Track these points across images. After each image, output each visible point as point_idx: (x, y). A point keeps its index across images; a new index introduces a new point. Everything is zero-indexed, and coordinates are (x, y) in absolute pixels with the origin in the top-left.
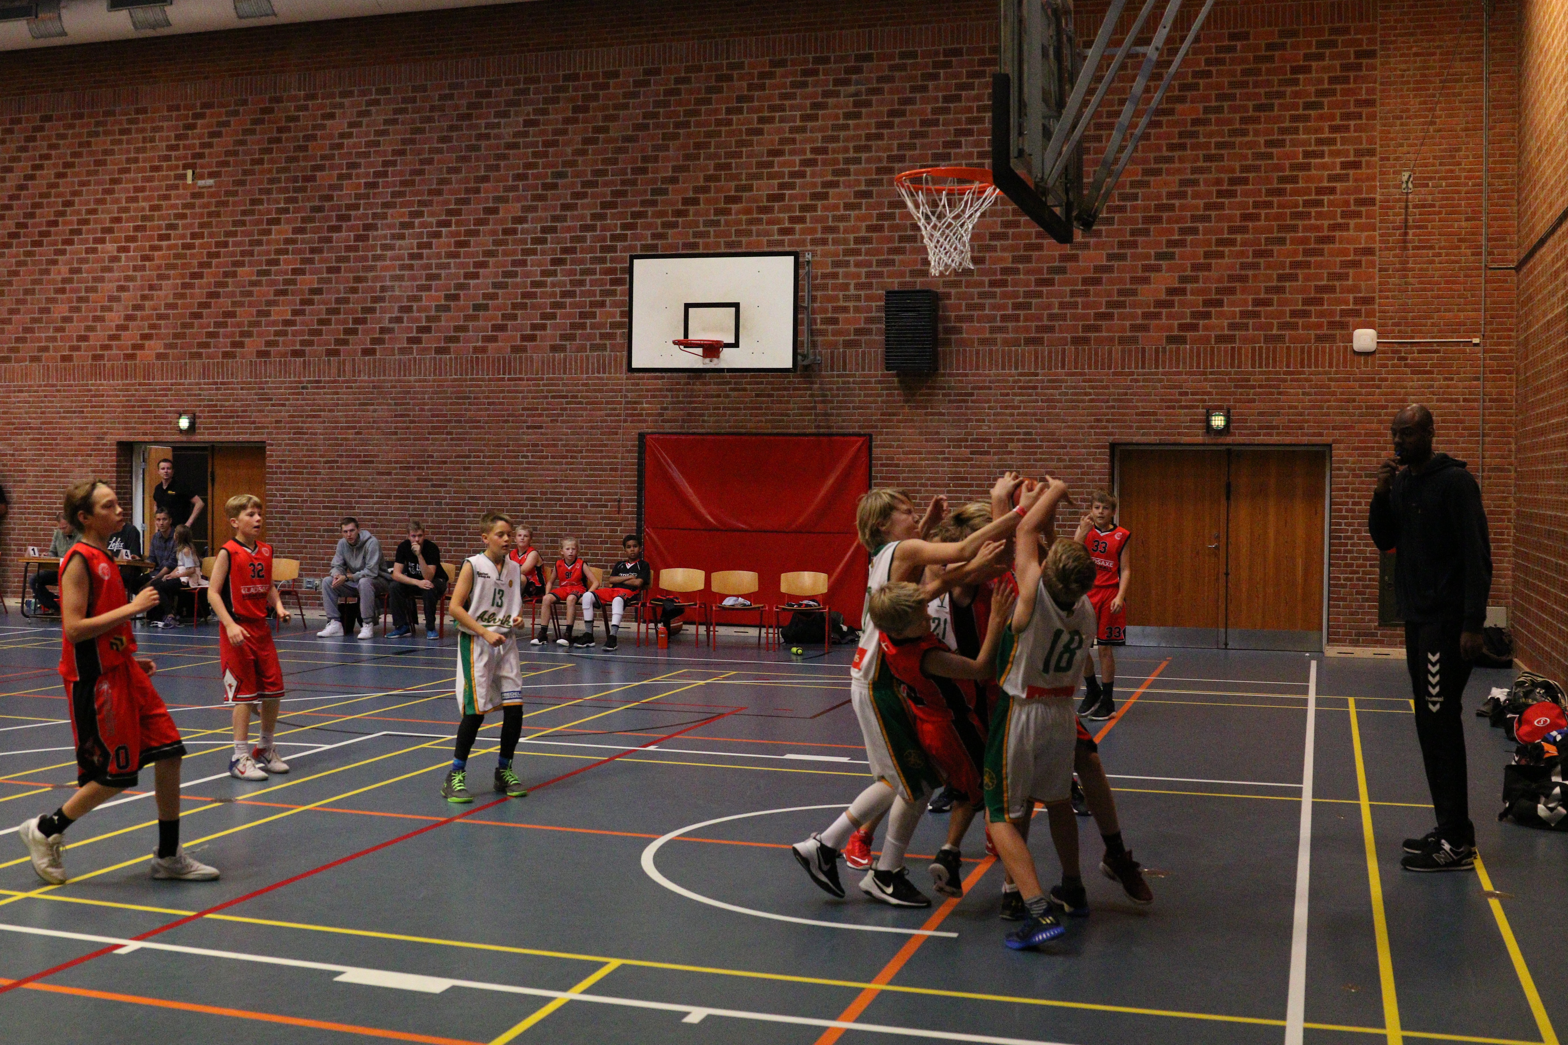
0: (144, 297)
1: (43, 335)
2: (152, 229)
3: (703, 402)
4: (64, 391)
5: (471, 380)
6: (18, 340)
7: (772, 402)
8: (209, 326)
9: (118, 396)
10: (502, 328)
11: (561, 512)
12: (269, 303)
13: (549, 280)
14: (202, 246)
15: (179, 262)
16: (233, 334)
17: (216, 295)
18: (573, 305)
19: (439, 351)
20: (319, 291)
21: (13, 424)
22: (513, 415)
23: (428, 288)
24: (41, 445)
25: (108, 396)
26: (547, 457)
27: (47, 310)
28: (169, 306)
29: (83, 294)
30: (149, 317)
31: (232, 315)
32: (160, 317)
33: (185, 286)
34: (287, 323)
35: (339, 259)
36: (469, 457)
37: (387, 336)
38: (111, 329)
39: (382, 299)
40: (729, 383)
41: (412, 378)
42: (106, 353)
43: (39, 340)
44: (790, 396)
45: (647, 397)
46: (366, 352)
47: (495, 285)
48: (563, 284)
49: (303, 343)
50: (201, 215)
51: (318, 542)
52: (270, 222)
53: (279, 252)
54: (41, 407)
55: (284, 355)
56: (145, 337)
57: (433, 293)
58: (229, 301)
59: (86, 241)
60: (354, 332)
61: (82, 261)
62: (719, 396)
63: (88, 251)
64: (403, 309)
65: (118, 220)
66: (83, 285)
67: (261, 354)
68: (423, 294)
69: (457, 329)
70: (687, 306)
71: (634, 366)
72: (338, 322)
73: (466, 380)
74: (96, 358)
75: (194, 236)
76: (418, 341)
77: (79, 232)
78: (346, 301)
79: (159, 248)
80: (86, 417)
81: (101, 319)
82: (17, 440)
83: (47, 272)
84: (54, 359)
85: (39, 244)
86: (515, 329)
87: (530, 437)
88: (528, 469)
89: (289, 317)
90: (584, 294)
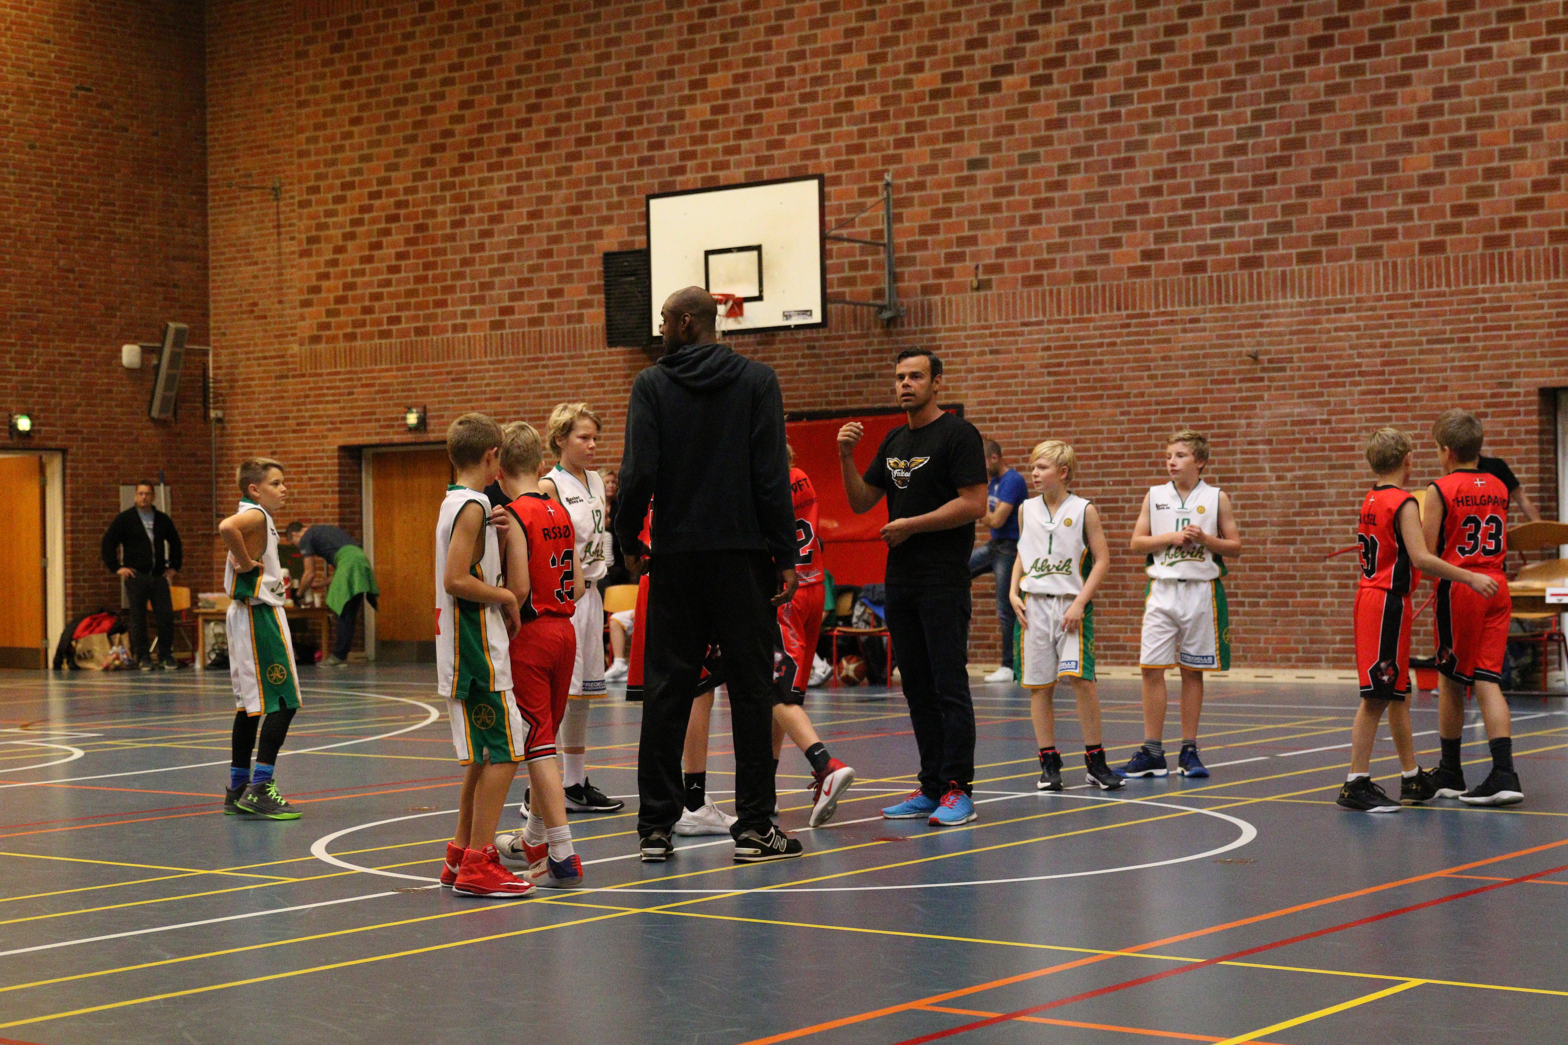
1: (1384, 210)
4: (1428, 304)
6: (1333, 222)
9: (1541, 307)
21: (1328, 367)
24: (1384, 401)
25: (1518, 308)
27: (1393, 167)
29: (1463, 132)
38: (1521, 189)
42: (1513, 232)
43: (1377, 218)
54: (1381, 336)
59: (1468, 38)
61: (1458, 74)
63: (1470, 56)
66: (1463, 118)
74: (1490, 242)
80: (1475, 349)
81: (1504, 173)
82: (1334, 396)
83: (1389, 99)
84: (1406, 250)
85: (1374, 51)
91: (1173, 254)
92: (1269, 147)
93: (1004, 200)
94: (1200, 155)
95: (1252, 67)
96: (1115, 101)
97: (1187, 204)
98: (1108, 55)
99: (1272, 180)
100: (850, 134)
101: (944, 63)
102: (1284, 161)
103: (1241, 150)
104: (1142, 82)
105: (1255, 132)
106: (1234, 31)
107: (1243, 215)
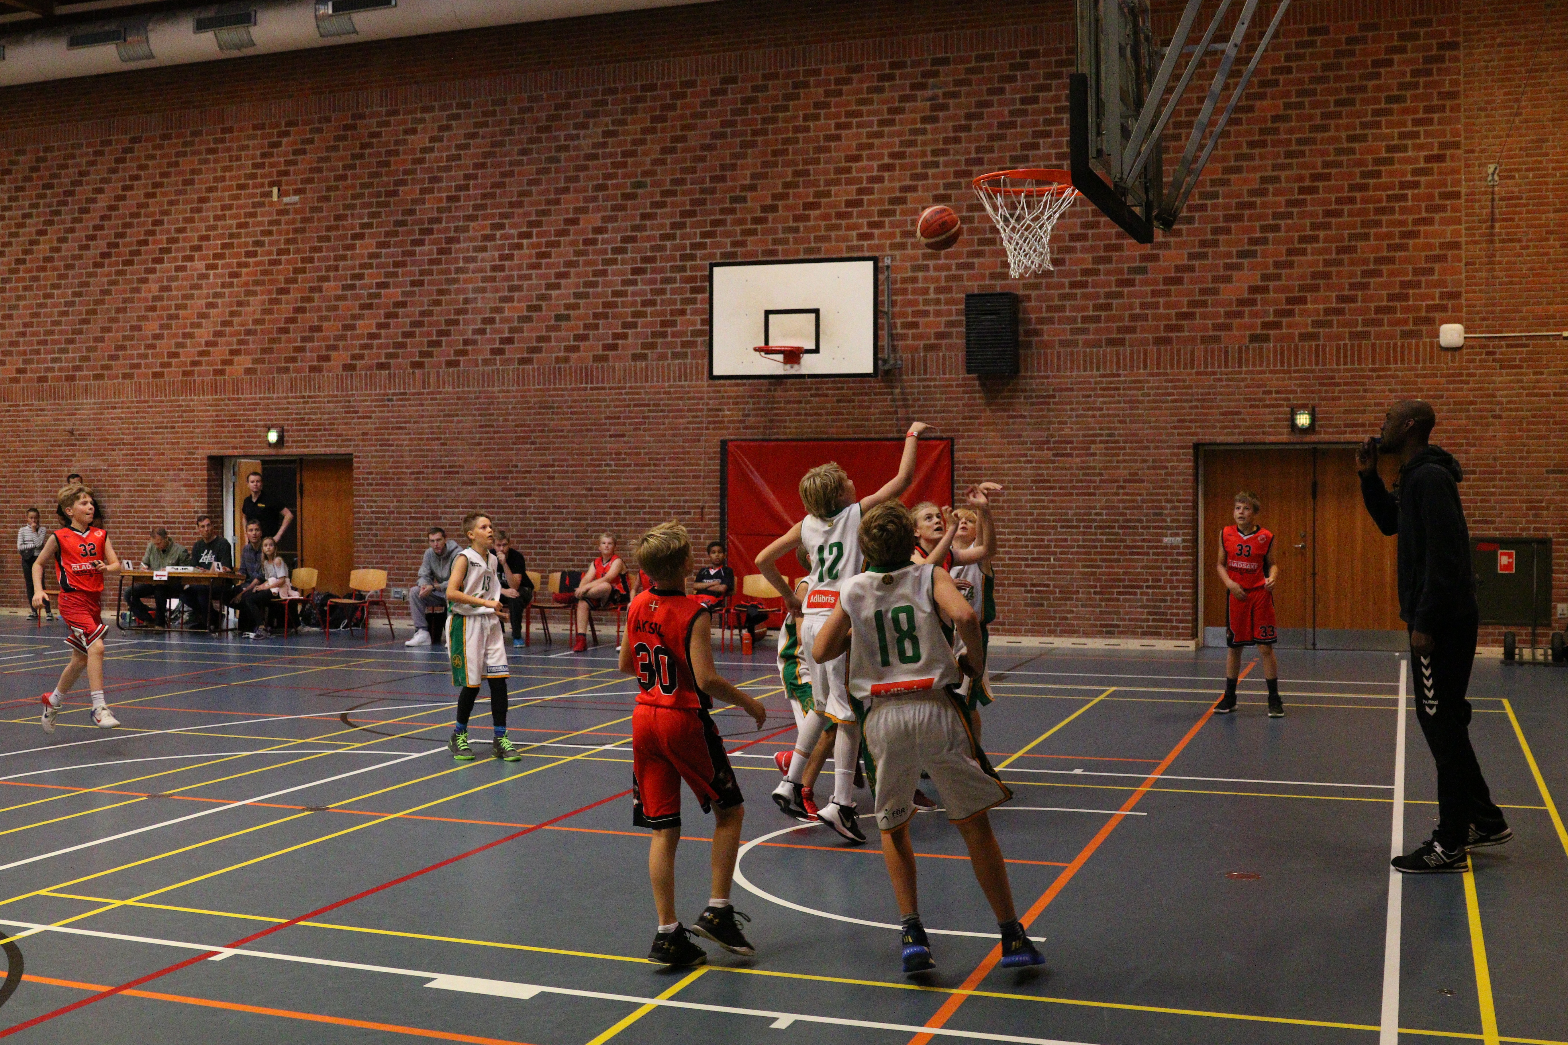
0: (233, 314)
1: (135, 352)
2: (240, 246)
3: (784, 408)
4: (156, 407)
5: (554, 390)
6: (110, 358)
7: (854, 407)
8: (295, 341)
9: (209, 411)
10: (584, 338)
12: (354, 317)
13: (630, 289)
14: (288, 262)
15: (266, 278)
16: (319, 348)
17: (302, 310)
18: (653, 314)
19: (522, 361)
20: (403, 304)
21: (107, 440)
22: (596, 424)
23: (510, 299)
24: (134, 460)
25: (198, 411)
26: (629, 465)
27: (139, 328)
28: (256, 322)
29: (173, 311)
30: (237, 333)
31: (319, 329)
32: (248, 332)
33: (273, 301)
34: (372, 336)
35: (422, 273)
36: (553, 466)
37: (470, 348)
38: (200, 345)
39: (465, 311)
40: (810, 389)
41: (496, 389)
42: (196, 369)
43: (131, 357)
44: (871, 401)
45: (728, 404)
46: (451, 364)
47: (577, 296)
48: (642, 293)
49: (389, 356)
50: (287, 232)
51: (405, 552)
52: (355, 237)
53: (363, 266)
54: (133, 424)
55: (370, 368)
56: (233, 352)
57: (515, 304)
58: (315, 316)
59: (175, 259)
60: (438, 344)
61: (171, 279)
62: (800, 402)
63: (177, 269)
64: (485, 321)
65: (206, 238)
66: (173, 303)
67: (348, 367)
68: (506, 305)
69: (539, 339)
70: (768, 313)
71: (716, 372)
72: (422, 335)
73: (549, 390)
74: (186, 374)
75: (280, 252)
76: (501, 351)
77: (168, 251)
78: (430, 313)
79: (246, 265)
80: (178, 433)
81: (191, 336)
82: (111, 456)
83: (137, 290)
84: (145, 375)
85: (130, 263)
86: (596, 338)
87: (612, 445)
88: (611, 477)
89: (374, 330)
90: (663, 303)
91: (32, 371)
92: (79, 313)
94: (46, 315)
95: (72, 267)
97: (40, 343)
99: (80, 332)
102: (86, 321)
103: (65, 313)
104: (17, 271)
105: (72, 304)
106: (64, 245)
107: (66, 351)
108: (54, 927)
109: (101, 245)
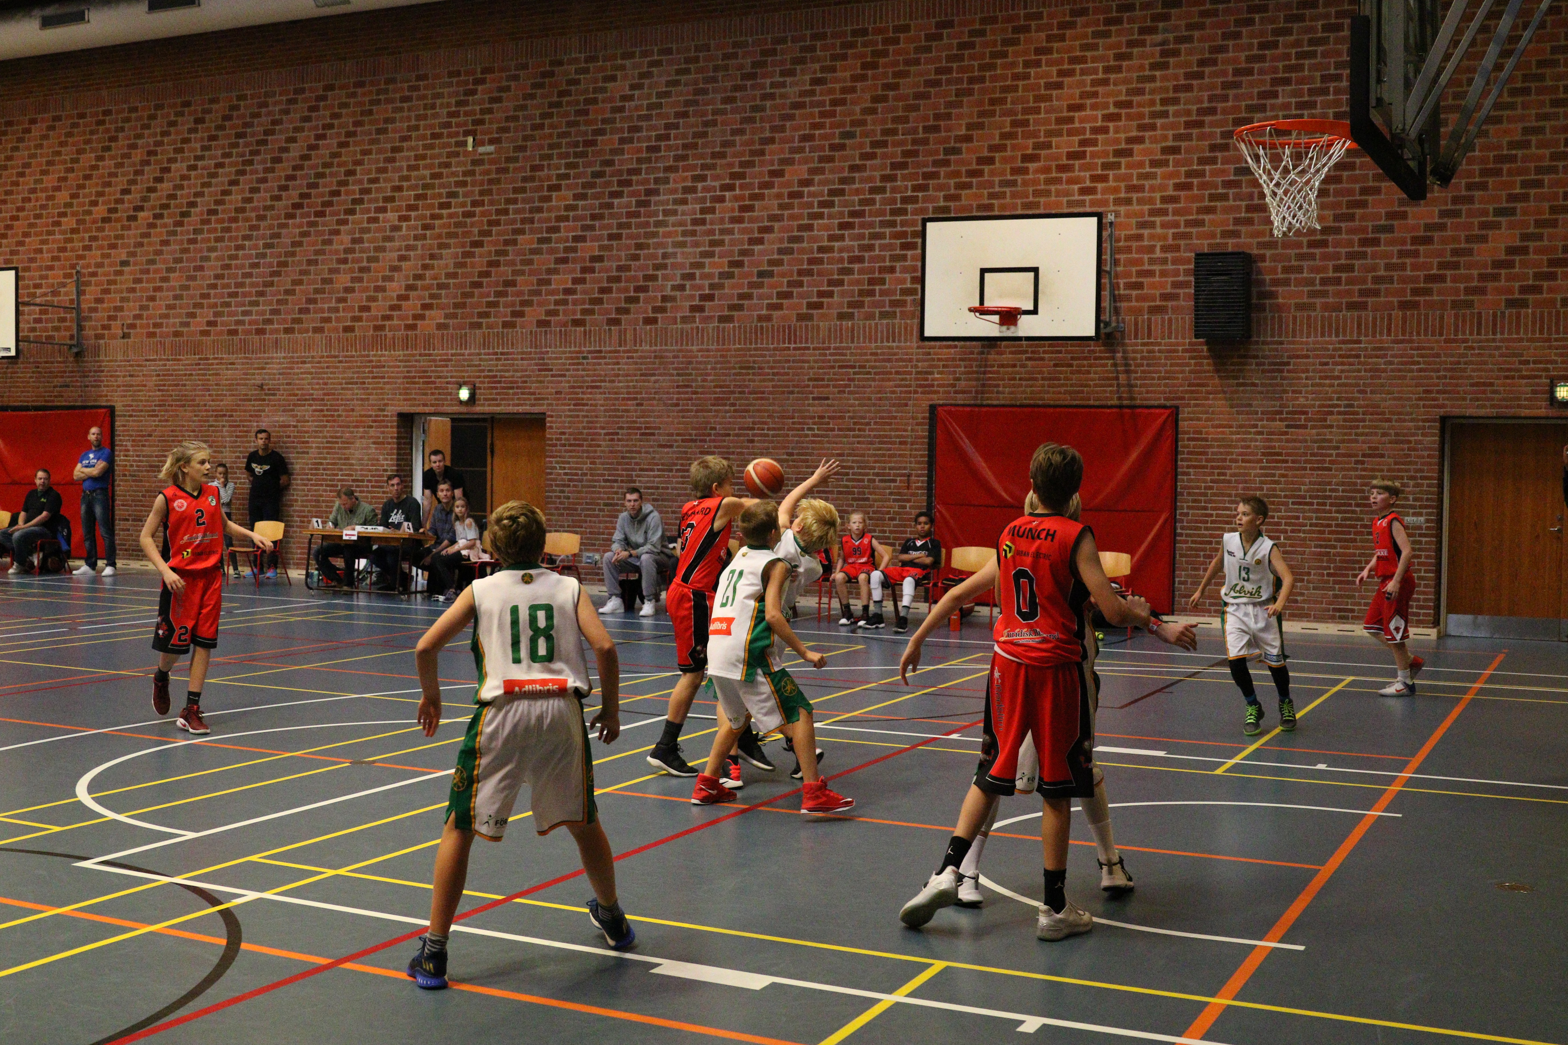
0: (425, 267)
1: (326, 306)
2: (434, 197)
3: (998, 372)
4: (346, 362)
5: (756, 349)
6: (301, 311)
7: (1072, 373)
8: (488, 295)
9: (399, 367)
10: (788, 295)
11: (847, 486)
12: (549, 271)
13: (836, 244)
14: (483, 214)
15: (460, 230)
16: (513, 304)
17: (497, 264)
18: (862, 271)
19: (723, 319)
20: (600, 259)
21: (297, 395)
22: (797, 386)
23: (711, 255)
24: (324, 416)
25: (389, 367)
26: (833, 430)
27: (330, 281)
28: (449, 275)
29: (365, 264)
30: (429, 287)
31: (513, 283)
32: (440, 286)
33: (466, 254)
34: (567, 291)
35: (620, 226)
36: (753, 429)
37: (669, 305)
38: (392, 299)
39: (664, 266)
40: (1026, 352)
41: (694, 348)
42: (387, 323)
43: (322, 311)
44: (1090, 366)
45: (938, 366)
46: (648, 321)
47: (781, 251)
48: (850, 249)
49: (584, 312)
50: (482, 183)
51: (597, 516)
52: (551, 188)
53: (559, 219)
54: (323, 379)
55: (565, 325)
56: (425, 307)
57: (716, 259)
58: (510, 269)
59: (368, 211)
60: (636, 300)
61: (363, 231)
62: (1014, 366)
63: (369, 220)
64: (685, 277)
65: (399, 189)
66: (365, 256)
67: (541, 323)
68: (707, 261)
69: (741, 296)
70: (983, 271)
71: (927, 333)
72: (619, 290)
73: (750, 350)
74: (377, 328)
75: (474, 204)
76: (701, 309)
77: (361, 201)
78: (627, 268)
79: (440, 217)
80: (368, 389)
81: (382, 289)
82: (300, 412)
83: (329, 242)
84: (336, 329)
85: (321, 214)
86: (801, 296)
87: (816, 409)
88: (813, 442)
89: (570, 286)
90: (873, 259)
91: (222, 324)
92: (270, 265)
93: (138, 286)
94: (237, 267)
95: (264, 218)
96: (195, 231)
97: (231, 295)
98: (193, 204)
99: (272, 284)
100: (59, 241)
101: (109, 202)
102: (277, 274)
103: (257, 265)
104: (208, 222)
105: (264, 256)
106: (255, 196)
107: (256, 303)
108: (268, 895)
109: (293, 195)
